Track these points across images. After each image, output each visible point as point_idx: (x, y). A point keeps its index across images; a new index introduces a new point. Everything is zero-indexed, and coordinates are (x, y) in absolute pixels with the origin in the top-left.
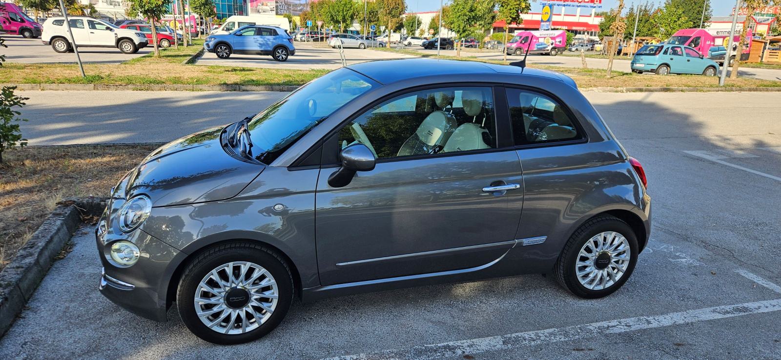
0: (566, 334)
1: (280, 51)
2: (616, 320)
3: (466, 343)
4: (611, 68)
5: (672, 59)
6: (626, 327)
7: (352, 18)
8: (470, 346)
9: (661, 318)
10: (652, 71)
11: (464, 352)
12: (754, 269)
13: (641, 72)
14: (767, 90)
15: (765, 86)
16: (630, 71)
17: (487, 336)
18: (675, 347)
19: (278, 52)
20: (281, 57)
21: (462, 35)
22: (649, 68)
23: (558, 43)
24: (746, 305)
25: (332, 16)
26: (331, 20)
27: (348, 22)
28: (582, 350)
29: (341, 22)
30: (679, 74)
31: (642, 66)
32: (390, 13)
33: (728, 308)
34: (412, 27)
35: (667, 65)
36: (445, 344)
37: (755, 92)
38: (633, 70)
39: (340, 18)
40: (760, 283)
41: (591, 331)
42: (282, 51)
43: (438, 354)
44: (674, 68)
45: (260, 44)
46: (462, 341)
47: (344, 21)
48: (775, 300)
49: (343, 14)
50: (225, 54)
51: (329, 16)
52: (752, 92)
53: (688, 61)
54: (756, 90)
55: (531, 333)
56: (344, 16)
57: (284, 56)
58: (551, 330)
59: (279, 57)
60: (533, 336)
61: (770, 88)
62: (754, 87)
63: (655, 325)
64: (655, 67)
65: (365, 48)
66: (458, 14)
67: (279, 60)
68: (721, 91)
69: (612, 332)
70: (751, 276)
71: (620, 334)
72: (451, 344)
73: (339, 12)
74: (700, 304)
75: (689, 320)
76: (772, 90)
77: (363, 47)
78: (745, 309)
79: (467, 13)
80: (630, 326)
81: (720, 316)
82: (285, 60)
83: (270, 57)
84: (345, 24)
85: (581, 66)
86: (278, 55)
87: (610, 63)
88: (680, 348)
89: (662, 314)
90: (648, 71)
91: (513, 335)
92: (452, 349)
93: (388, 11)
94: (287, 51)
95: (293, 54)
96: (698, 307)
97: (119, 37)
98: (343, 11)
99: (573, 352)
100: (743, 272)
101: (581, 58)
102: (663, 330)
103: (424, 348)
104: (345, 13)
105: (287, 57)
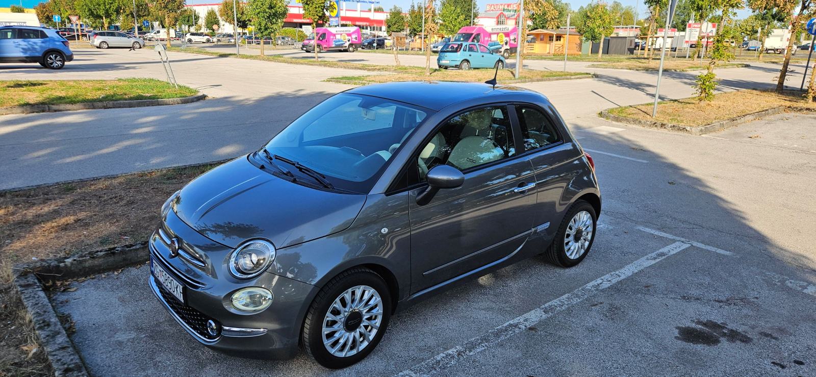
0: (577, 296)
1: (53, 57)
2: (599, 279)
3: (521, 319)
4: (429, 66)
5: (470, 55)
6: (609, 282)
7: (118, 12)
8: (526, 320)
9: (622, 270)
10: (456, 66)
11: (526, 326)
12: (647, 224)
13: (446, 68)
14: (549, 80)
15: (547, 76)
16: (437, 67)
17: (530, 310)
18: (646, 289)
19: (50, 58)
20: (54, 65)
21: (264, 33)
22: (454, 64)
23: (355, 40)
24: (661, 251)
25: (90, 10)
26: (90, 15)
27: (113, 17)
28: (596, 305)
29: (104, 18)
30: (478, 68)
31: (448, 62)
32: (166, 7)
33: (654, 255)
34: (188, 21)
35: (468, 61)
36: (508, 323)
37: (542, 82)
38: (440, 66)
39: (101, 13)
40: (656, 233)
41: (590, 290)
42: (56, 57)
43: (510, 332)
44: (473, 63)
45: (23, 49)
46: (519, 318)
47: (108, 15)
48: (673, 244)
49: (105, 8)
51: (87, 10)
52: (540, 82)
53: (483, 56)
54: (542, 80)
55: (555, 301)
56: (107, 10)
57: (59, 63)
58: (566, 295)
59: (52, 64)
60: (558, 303)
61: (551, 78)
62: (539, 77)
63: (623, 277)
64: (458, 63)
65: (140, 48)
66: (257, 11)
67: (53, 68)
68: (519, 82)
69: (603, 288)
70: (648, 230)
71: (609, 288)
72: (511, 322)
73: (100, 5)
74: (638, 255)
75: (639, 268)
76: (552, 80)
77: (137, 46)
78: (662, 254)
79: (267, 10)
80: (610, 281)
81: (653, 262)
82: (61, 68)
83: (38, 64)
84: (109, 20)
85: (395, 64)
86: (51, 61)
87: (428, 62)
88: (650, 288)
89: (621, 268)
90: (453, 67)
91: (547, 305)
92: (516, 326)
93: (163, 5)
94: (62, 56)
95: (71, 59)
96: (637, 259)
98: (105, 4)
99: (593, 308)
100: (641, 228)
101: (393, 55)
102: (630, 279)
103: (496, 330)
104: (107, 7)
105: (64, 63)
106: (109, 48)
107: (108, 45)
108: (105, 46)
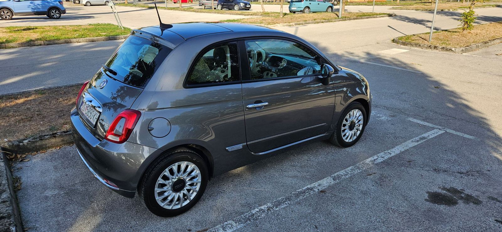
0: (358, 168)
2: (376, 156)
3: (316, 184)
4: (282, 11)
5: (310, 4)
6: (382, 158)
8: (319, 185)
9: (393, 150)
10: (301, 11)
11: (318, 190)
12: (415, 116)
13: (294, 12)
14: (362, 18)
15: (360, 16)
16: (288, 12)
17: (323, 178)
18: (409, 163)
19: (52, 12)
20: (55, 16)
22: (299, 9)
24: (423, 135)
28: (371, 174)
30: (315, 12)
31: (296, 8)
33: (417, 138)
35: (308, 7)
36: (306, 187)
37: (357, 20)
38: (290, 11)
40: (421, 123)
41: (368, 164)
42: (55, 11)
43: (307, 194)
44: (312, 9)
46: (314, 183)
48: (433, 131)
50: (8, 17)
52: (355, 20)
53: (319, 4)
54: (357, 19)
55: (342, 171)
57: (58, 15)
58: (351, 167)
59: (53, 16)
60: (344, 173)
61: (363, 17)
62: (355, 17)
63: (393, 154)
64: (302, 9)
67: (54, 18)
68: (341, 21)
69: (377, 162)
70: (415, 121)
71: (382, 162)
72: (309, 186)
74: (405, 139)
75: (406, 148)
76: (364, 18)
78: (424, 138)
80: (383, 157)
81: (416, 144)
82: (59, 18)
85: (262, 11)
86: (53, 14)
87: (282, 8)
88: (411, 163)
89: (393, 148)
90: (299, 12)
91: (335, 174)
92: (311, 189)
94: (59, 11)
95: (65, 13)
96: (405, 141)
99: (368, 176)
100: (411, 119)
101: (261, 5)
102: (398, 156)
103: (297, 192)
105: (60, 15)
106: (91, 5)
108: (89, 4)
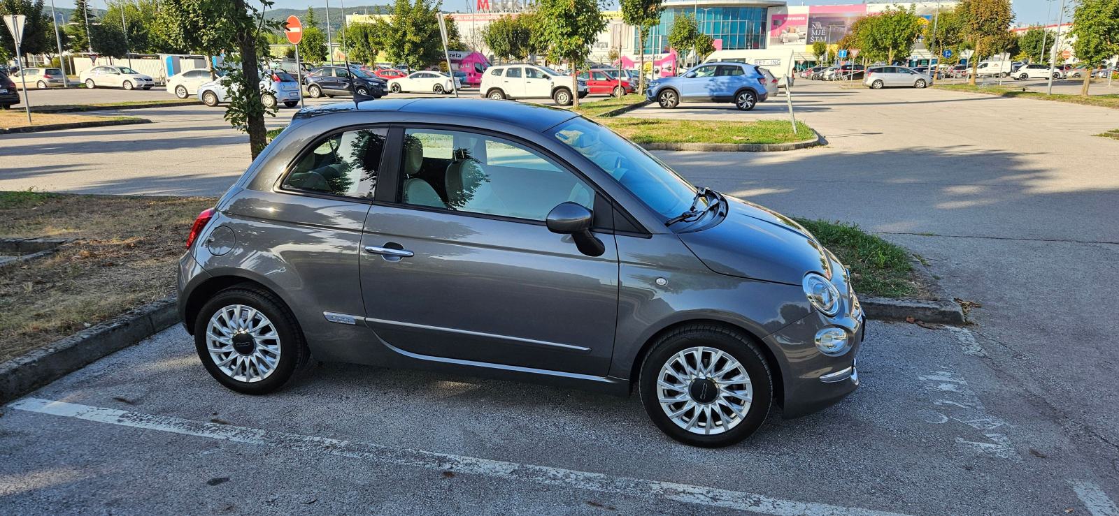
1: (744, 96)
7: (909, 42)
19: (742, 98)
20: (744, 105)
21: (1094, 59)
25: (875, 40)
26: (874, 46)
27: (902, 48)
29: (891, 49)
32: (980, 29)
39: (888, 42)
42: (748, 96)
47: (895, 45)
49: (894, 36)
50: (670, 103)
51: (871, 41)
56: (896, 40)
57: (749, 103)
59: (741, 104)
65: (925, 87)
67: (742, 109)
73: (887, 33)
77: (921, 84)
82: (750, 109)
83: (730, 105)
84: (895, 52)
86: (742, 101)
93: (976, 26)
94: (754, 96)
95: (763, 100)
97: (556, 86)
98: (894, 31)
104: (897, 35)
106: (883, 87)
107: (883, 84)
108: (879, 85)
